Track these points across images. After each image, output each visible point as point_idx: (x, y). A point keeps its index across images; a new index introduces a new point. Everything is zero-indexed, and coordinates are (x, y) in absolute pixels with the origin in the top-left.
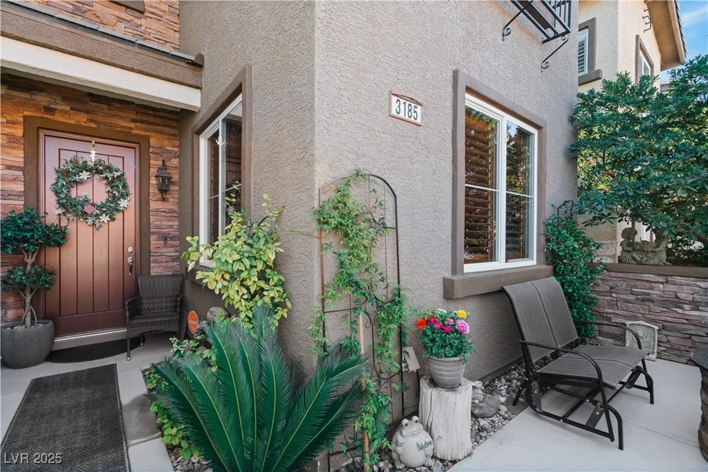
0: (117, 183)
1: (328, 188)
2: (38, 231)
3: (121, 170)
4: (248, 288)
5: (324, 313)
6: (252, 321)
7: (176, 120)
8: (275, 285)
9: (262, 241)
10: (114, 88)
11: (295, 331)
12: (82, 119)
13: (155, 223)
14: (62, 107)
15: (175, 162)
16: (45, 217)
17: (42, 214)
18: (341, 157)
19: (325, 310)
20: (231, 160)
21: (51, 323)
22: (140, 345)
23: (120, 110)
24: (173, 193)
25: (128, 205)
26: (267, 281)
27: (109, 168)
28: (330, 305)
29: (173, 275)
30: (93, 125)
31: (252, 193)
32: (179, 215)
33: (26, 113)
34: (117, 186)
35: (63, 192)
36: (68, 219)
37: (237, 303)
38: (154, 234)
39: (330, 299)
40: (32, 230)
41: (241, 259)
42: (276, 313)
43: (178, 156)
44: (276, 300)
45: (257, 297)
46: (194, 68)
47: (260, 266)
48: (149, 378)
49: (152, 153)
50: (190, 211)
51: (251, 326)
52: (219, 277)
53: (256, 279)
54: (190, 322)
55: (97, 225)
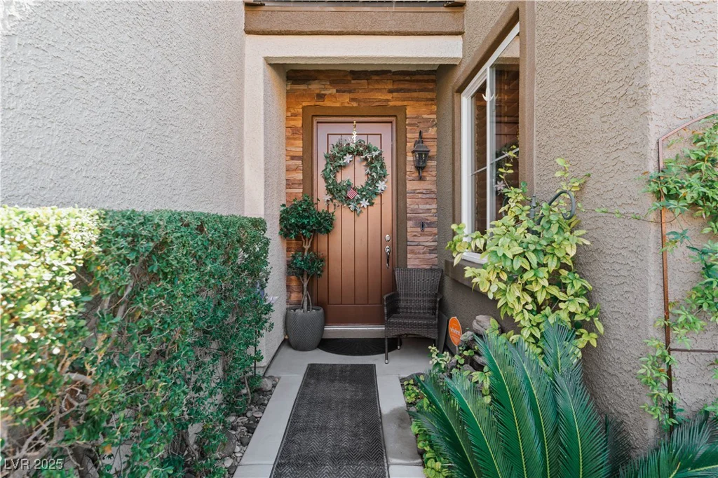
0: (376, 163)
1: (675, 138)
2: (313, 218)
3: (379, 148)
4: (533, 295)
5: (670, 350)
6: (540, 344)
7: (433, 81)
8: (576, 295)
9: (555, 228)
10: (373, 58)
11: (610, 370)
12: (345, 100)
13: (412, 206)
14: (330, 92)
15: (432, 132)
16: (317, 204)
17: (315, 201)
18: (705, 80)
19: (672, 346)
20: (502, 119)
21: (321, 311)
22: (396, 348)
23: (377, 82)
24: (430, 170)
25: (385, 188)
26: (563, 287)
27: (368, 148)
28: (681, 338)
29: (431, 270)
30: (355, 104)
31: (535, 158)
32: (437, 196)
33: (305, 104)
34: (376, 167)
35: (330, 177)
36: (335, 205)
37: (517, 314)
38: (410, 219)
39: (683, 327)
40: (308, 217)
41: (524, 252)
42: (578, 337)
43: (436, 124)
44: (578, 318)
45: (548, 310)
46: (456, 9)
47: (553, 265)
48: (408, 390)
49: (410, 125)
50: (451, 190)
51: (539, 350)
52: (493, 277)
53: (546, 284)
54: (451, 330)
55: (358, 210)
